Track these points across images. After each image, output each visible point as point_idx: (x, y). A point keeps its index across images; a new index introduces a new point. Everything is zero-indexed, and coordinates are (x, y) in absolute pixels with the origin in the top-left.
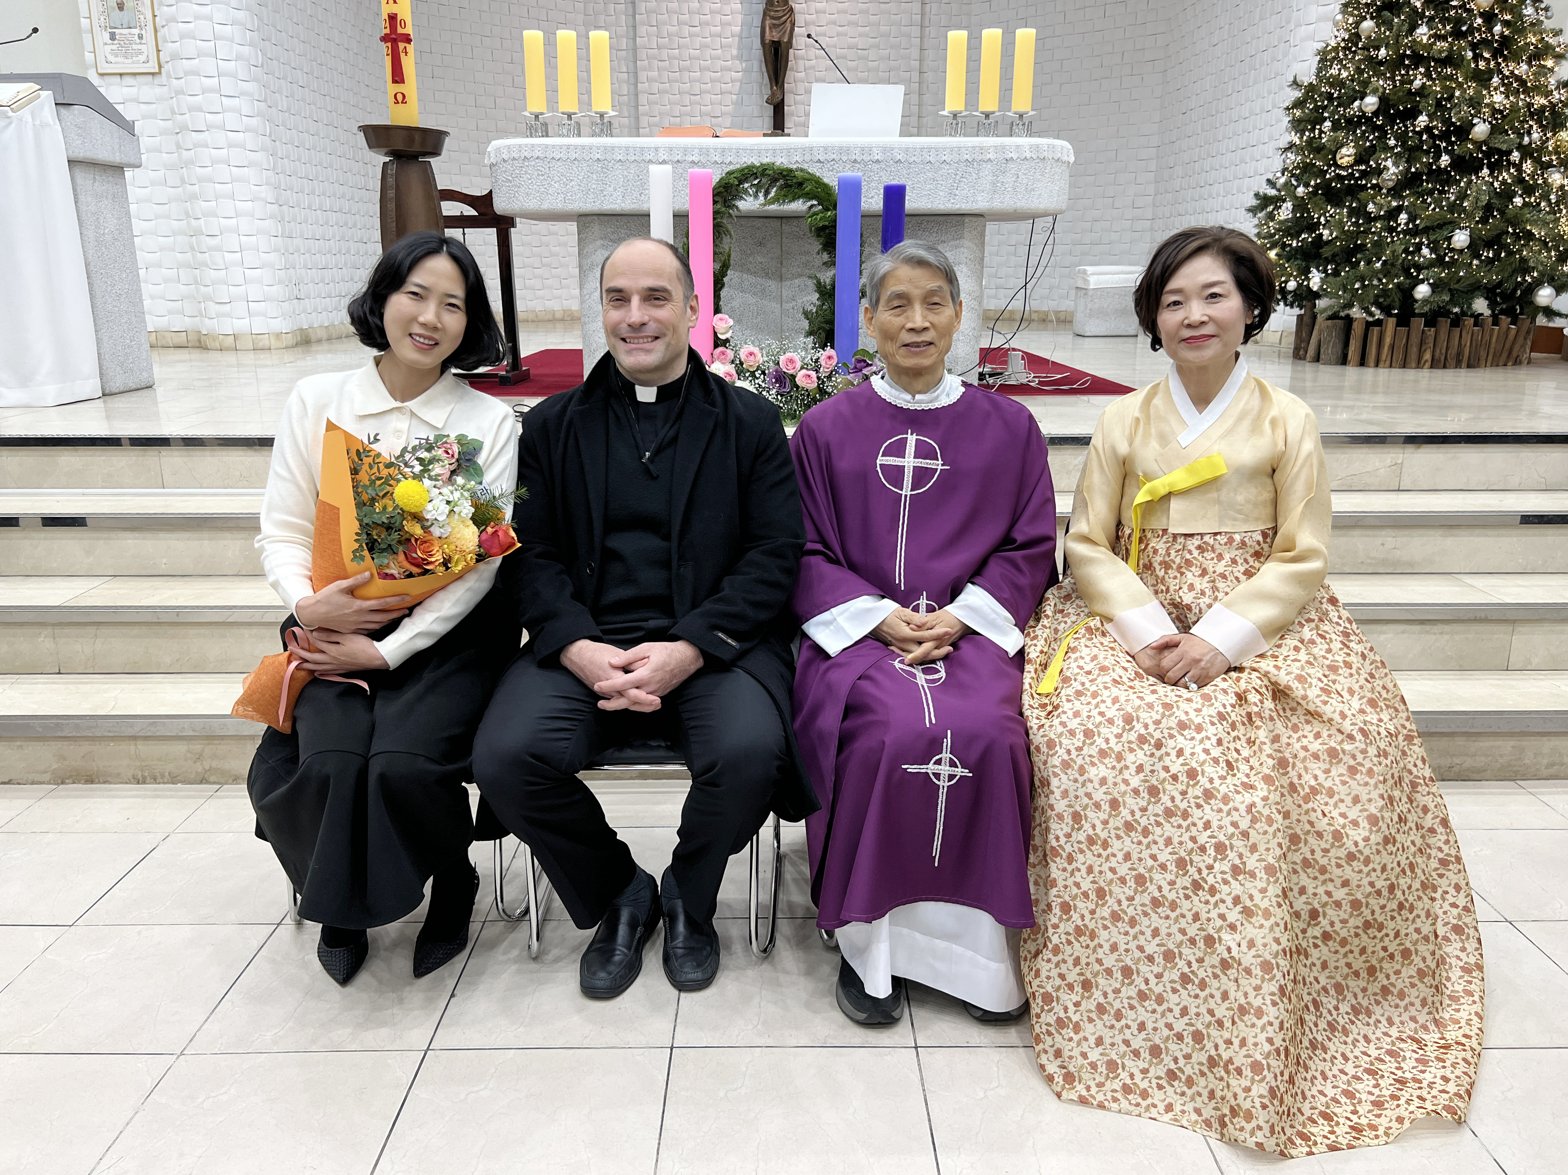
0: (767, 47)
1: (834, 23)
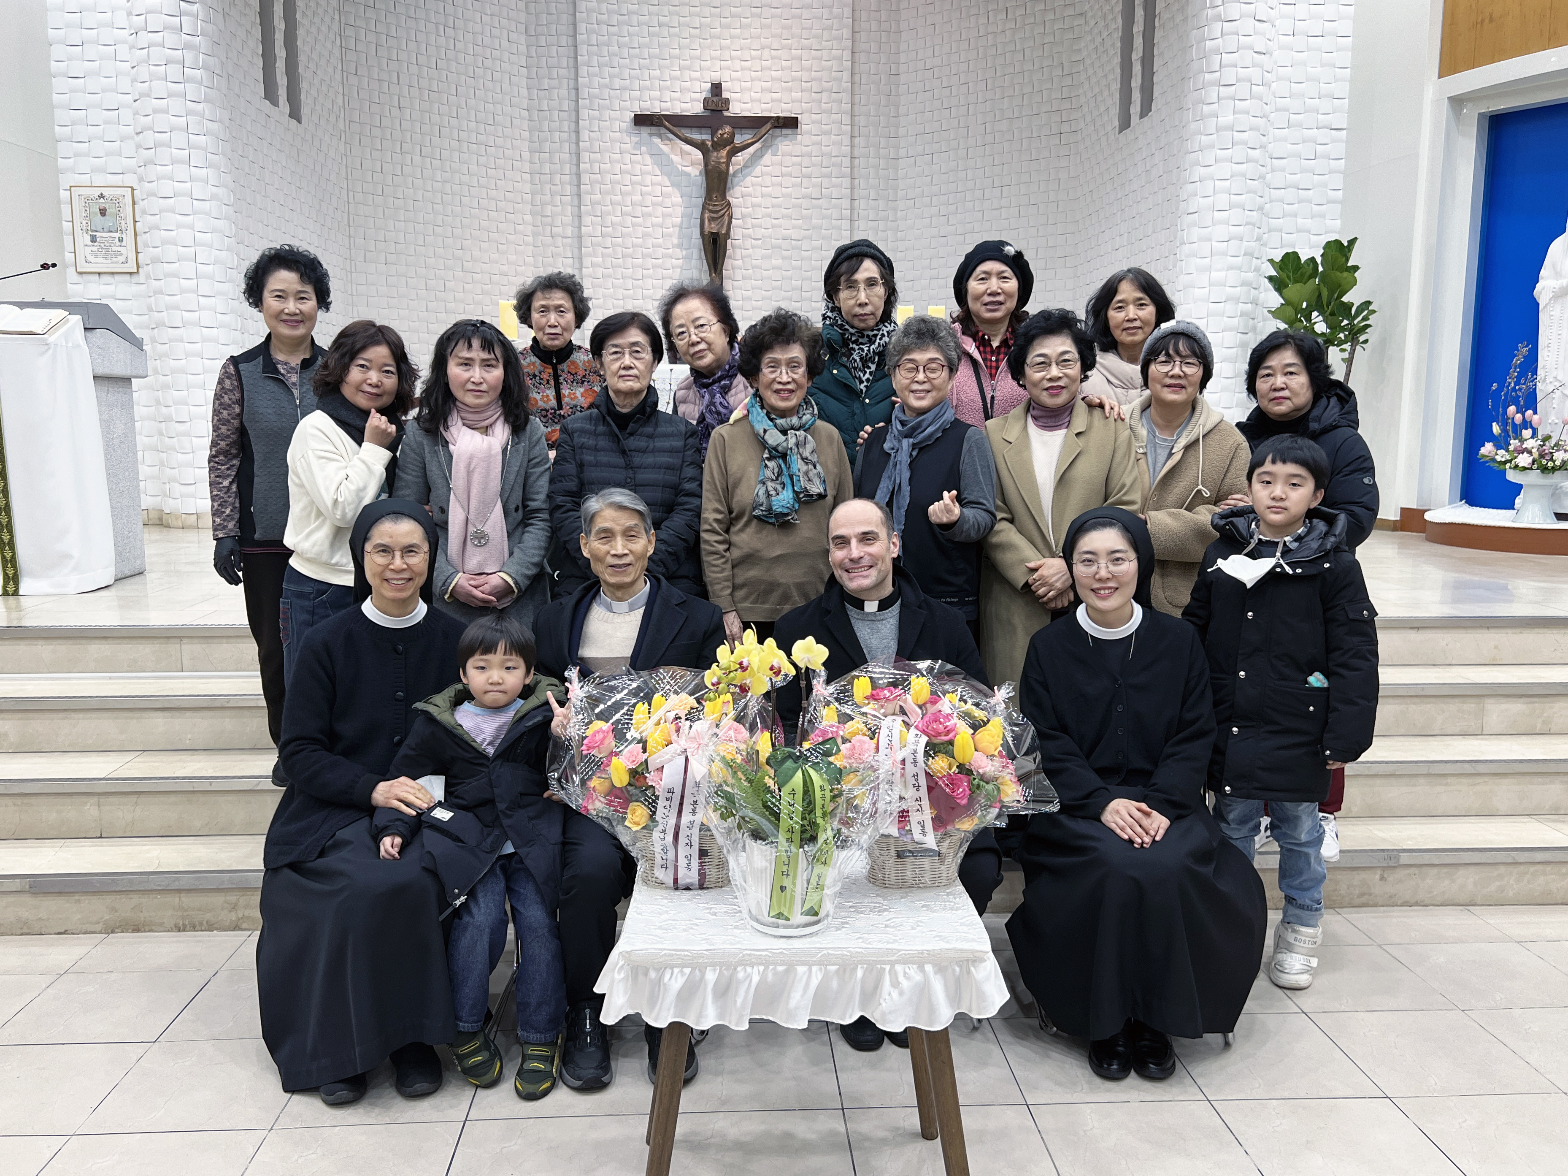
0: (706, 239)
1: (769, 216)
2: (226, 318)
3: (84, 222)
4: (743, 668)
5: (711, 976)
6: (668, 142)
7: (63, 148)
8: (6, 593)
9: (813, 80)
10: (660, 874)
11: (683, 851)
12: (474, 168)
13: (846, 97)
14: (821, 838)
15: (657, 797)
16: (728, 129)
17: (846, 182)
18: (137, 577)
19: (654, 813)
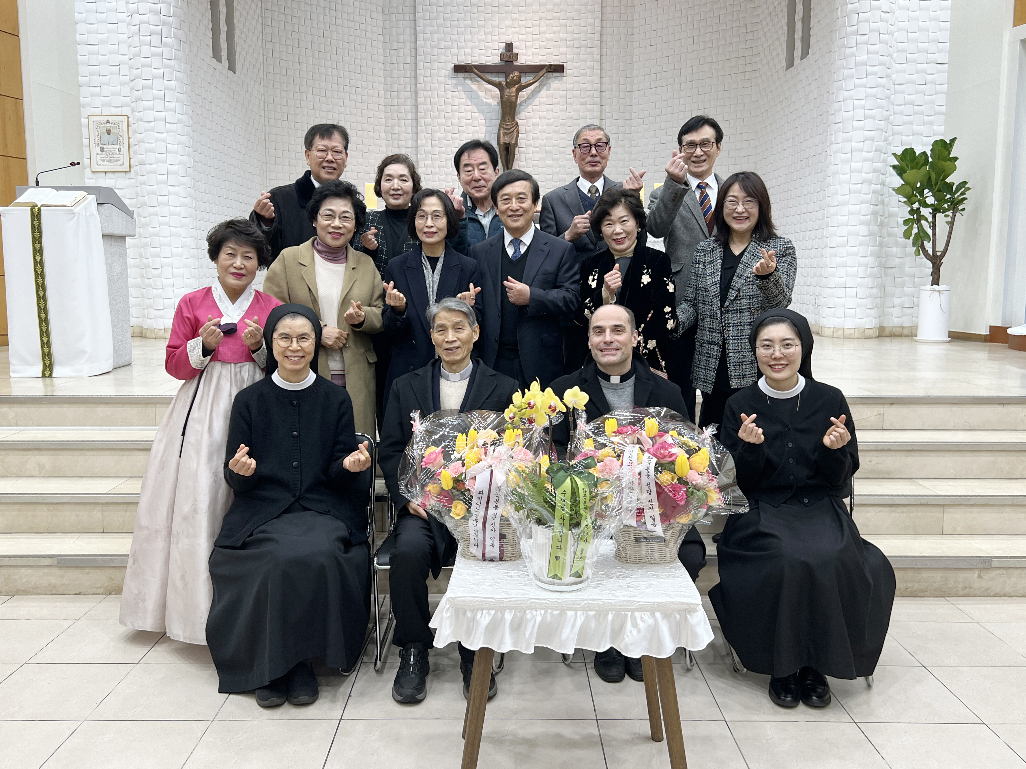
0: (502, 147)
1: (544, 131)
2: (186, 200)
3: (97, 139)
4: (530, 406)
5: (508, 616)
6: (476, 83)
7: (84, 91)
8: (44, 376)
9: (575, 39)
10: (473, 550)
11: (489, 534)
12: (347, 102)
13: (597, 51)
14: (584, 524)
15: (472, 497)
16: (517, 73)
17: (597, 108)
18: (127, 367)
19: (470, 507)
